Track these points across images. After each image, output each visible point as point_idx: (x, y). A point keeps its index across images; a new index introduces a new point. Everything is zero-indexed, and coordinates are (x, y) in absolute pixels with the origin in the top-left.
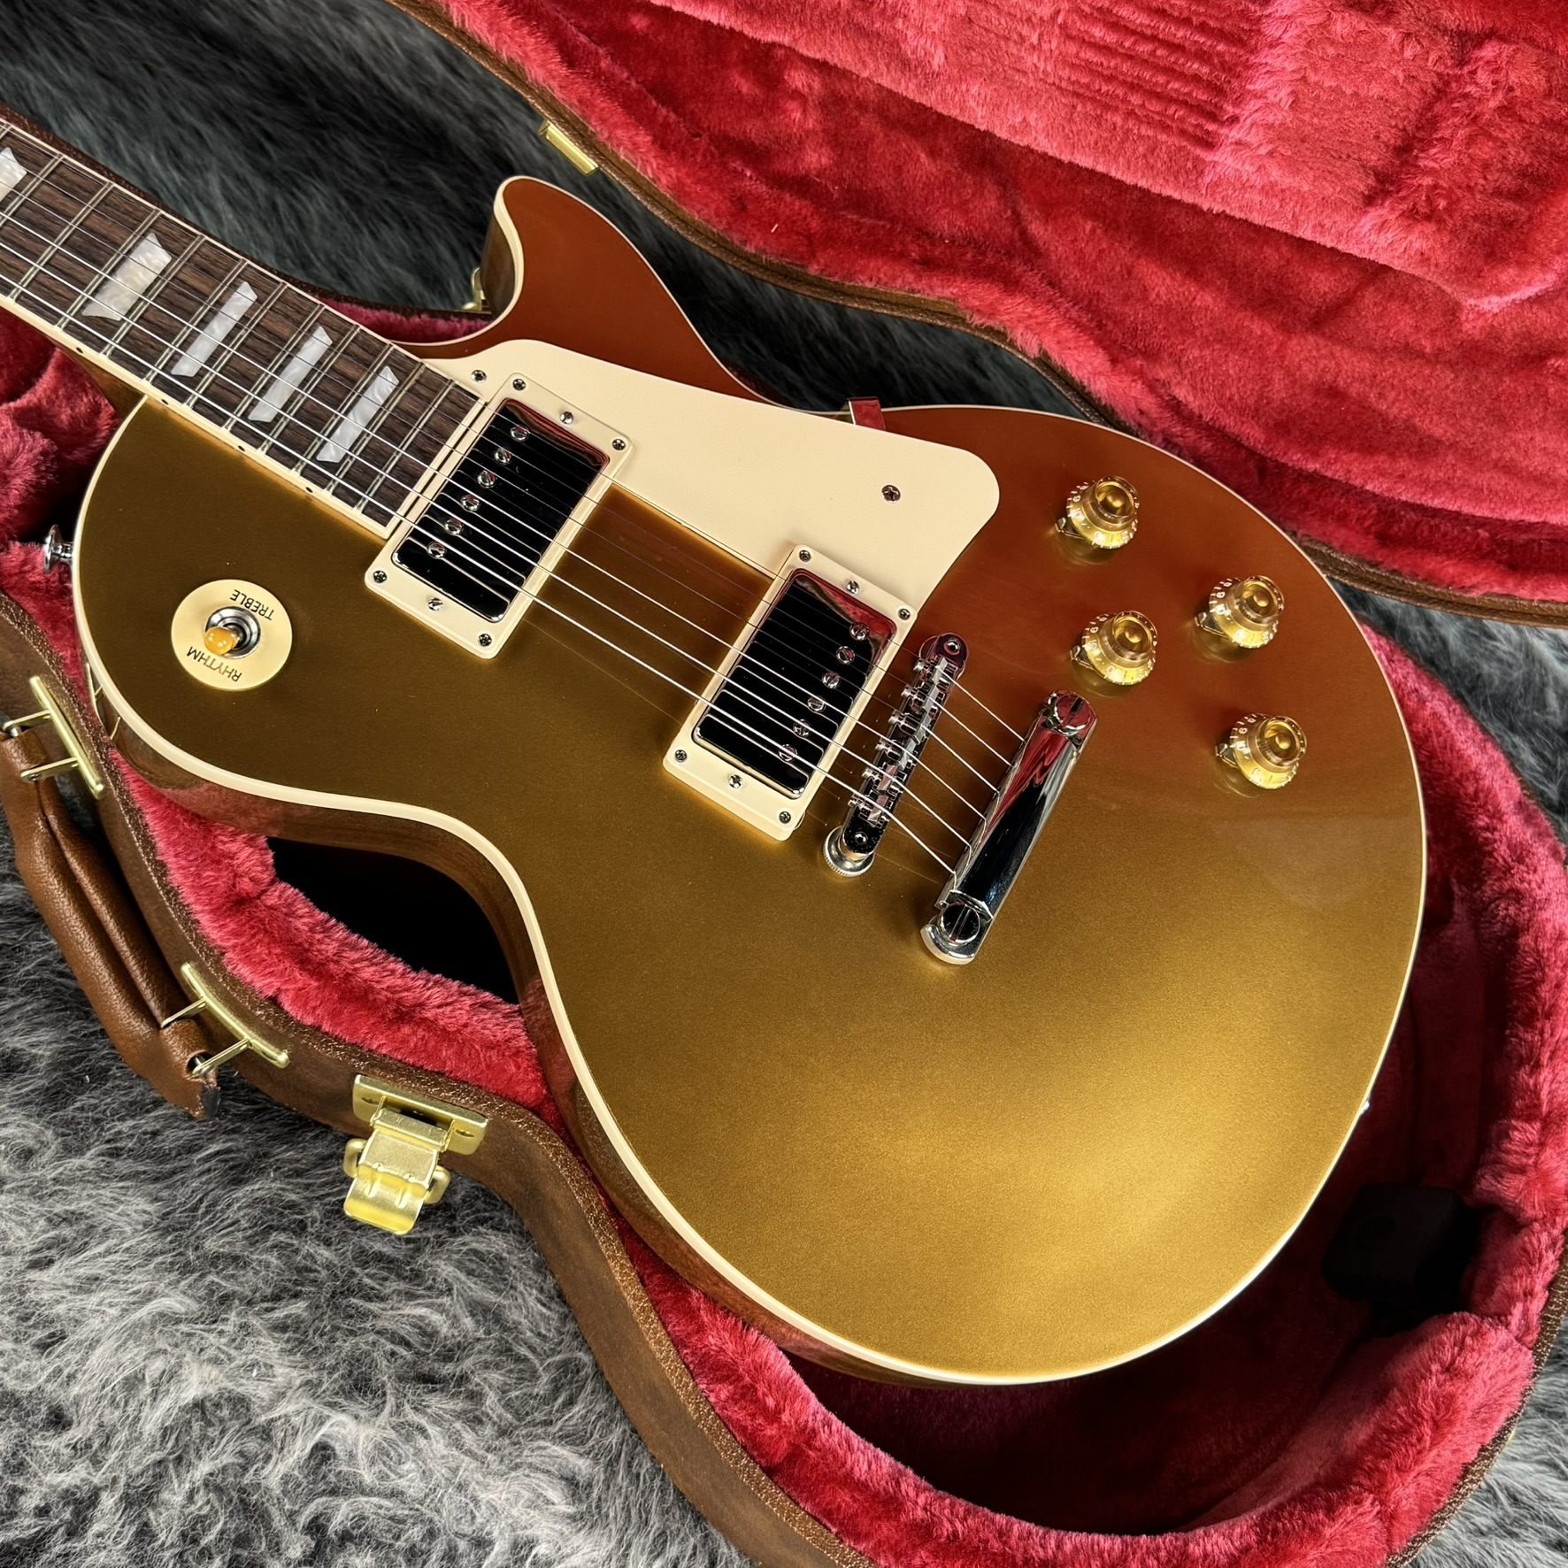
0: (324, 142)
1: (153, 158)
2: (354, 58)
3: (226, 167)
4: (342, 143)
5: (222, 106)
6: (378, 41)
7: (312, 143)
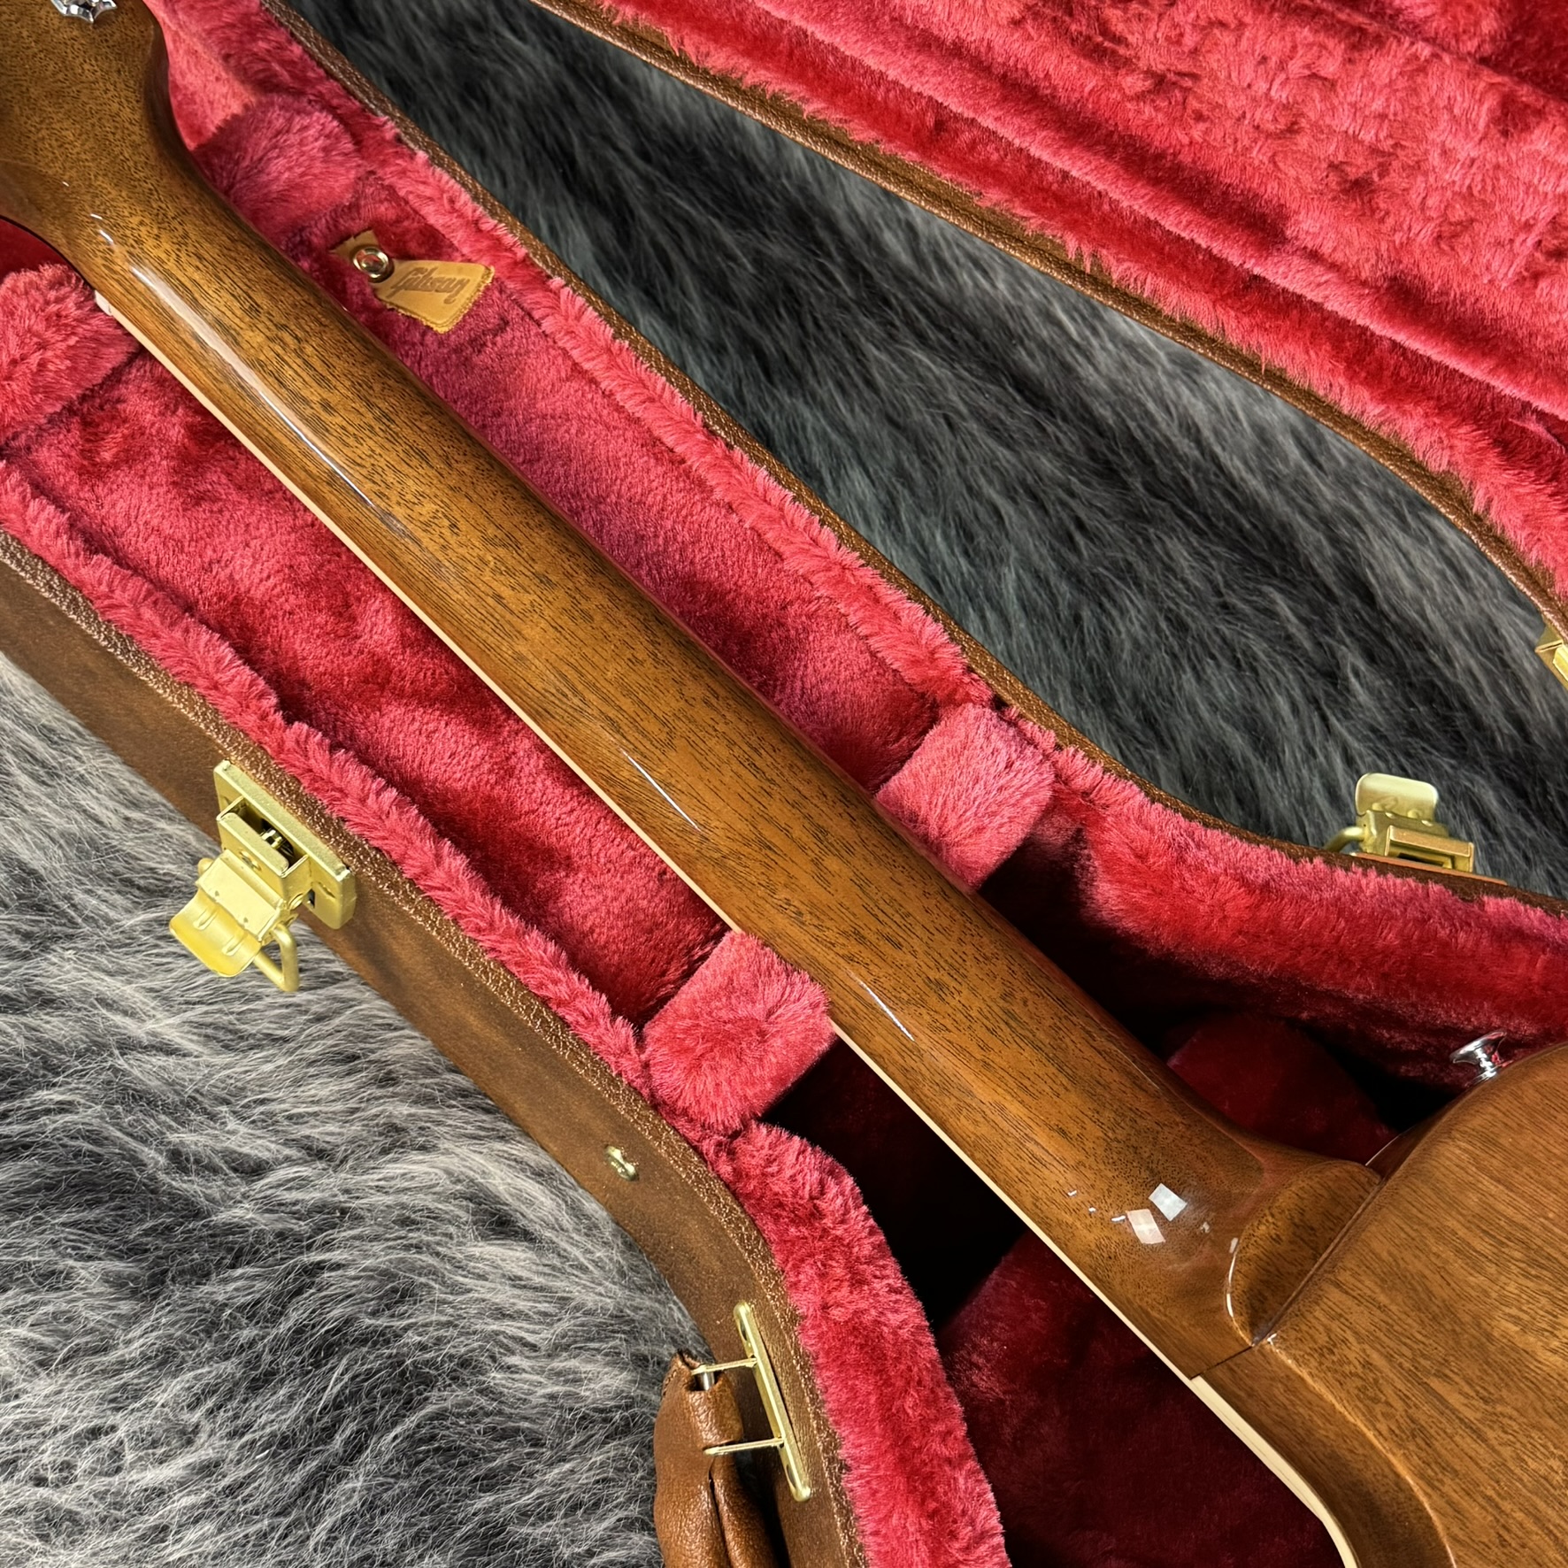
0: (1148, 541)
1: (939, 538)
2: (1191, 430)
3: (1025, 561)
4: (1169, 545)
5: (1030, 479)
6: (1223, 408)
7: (1133, 540)
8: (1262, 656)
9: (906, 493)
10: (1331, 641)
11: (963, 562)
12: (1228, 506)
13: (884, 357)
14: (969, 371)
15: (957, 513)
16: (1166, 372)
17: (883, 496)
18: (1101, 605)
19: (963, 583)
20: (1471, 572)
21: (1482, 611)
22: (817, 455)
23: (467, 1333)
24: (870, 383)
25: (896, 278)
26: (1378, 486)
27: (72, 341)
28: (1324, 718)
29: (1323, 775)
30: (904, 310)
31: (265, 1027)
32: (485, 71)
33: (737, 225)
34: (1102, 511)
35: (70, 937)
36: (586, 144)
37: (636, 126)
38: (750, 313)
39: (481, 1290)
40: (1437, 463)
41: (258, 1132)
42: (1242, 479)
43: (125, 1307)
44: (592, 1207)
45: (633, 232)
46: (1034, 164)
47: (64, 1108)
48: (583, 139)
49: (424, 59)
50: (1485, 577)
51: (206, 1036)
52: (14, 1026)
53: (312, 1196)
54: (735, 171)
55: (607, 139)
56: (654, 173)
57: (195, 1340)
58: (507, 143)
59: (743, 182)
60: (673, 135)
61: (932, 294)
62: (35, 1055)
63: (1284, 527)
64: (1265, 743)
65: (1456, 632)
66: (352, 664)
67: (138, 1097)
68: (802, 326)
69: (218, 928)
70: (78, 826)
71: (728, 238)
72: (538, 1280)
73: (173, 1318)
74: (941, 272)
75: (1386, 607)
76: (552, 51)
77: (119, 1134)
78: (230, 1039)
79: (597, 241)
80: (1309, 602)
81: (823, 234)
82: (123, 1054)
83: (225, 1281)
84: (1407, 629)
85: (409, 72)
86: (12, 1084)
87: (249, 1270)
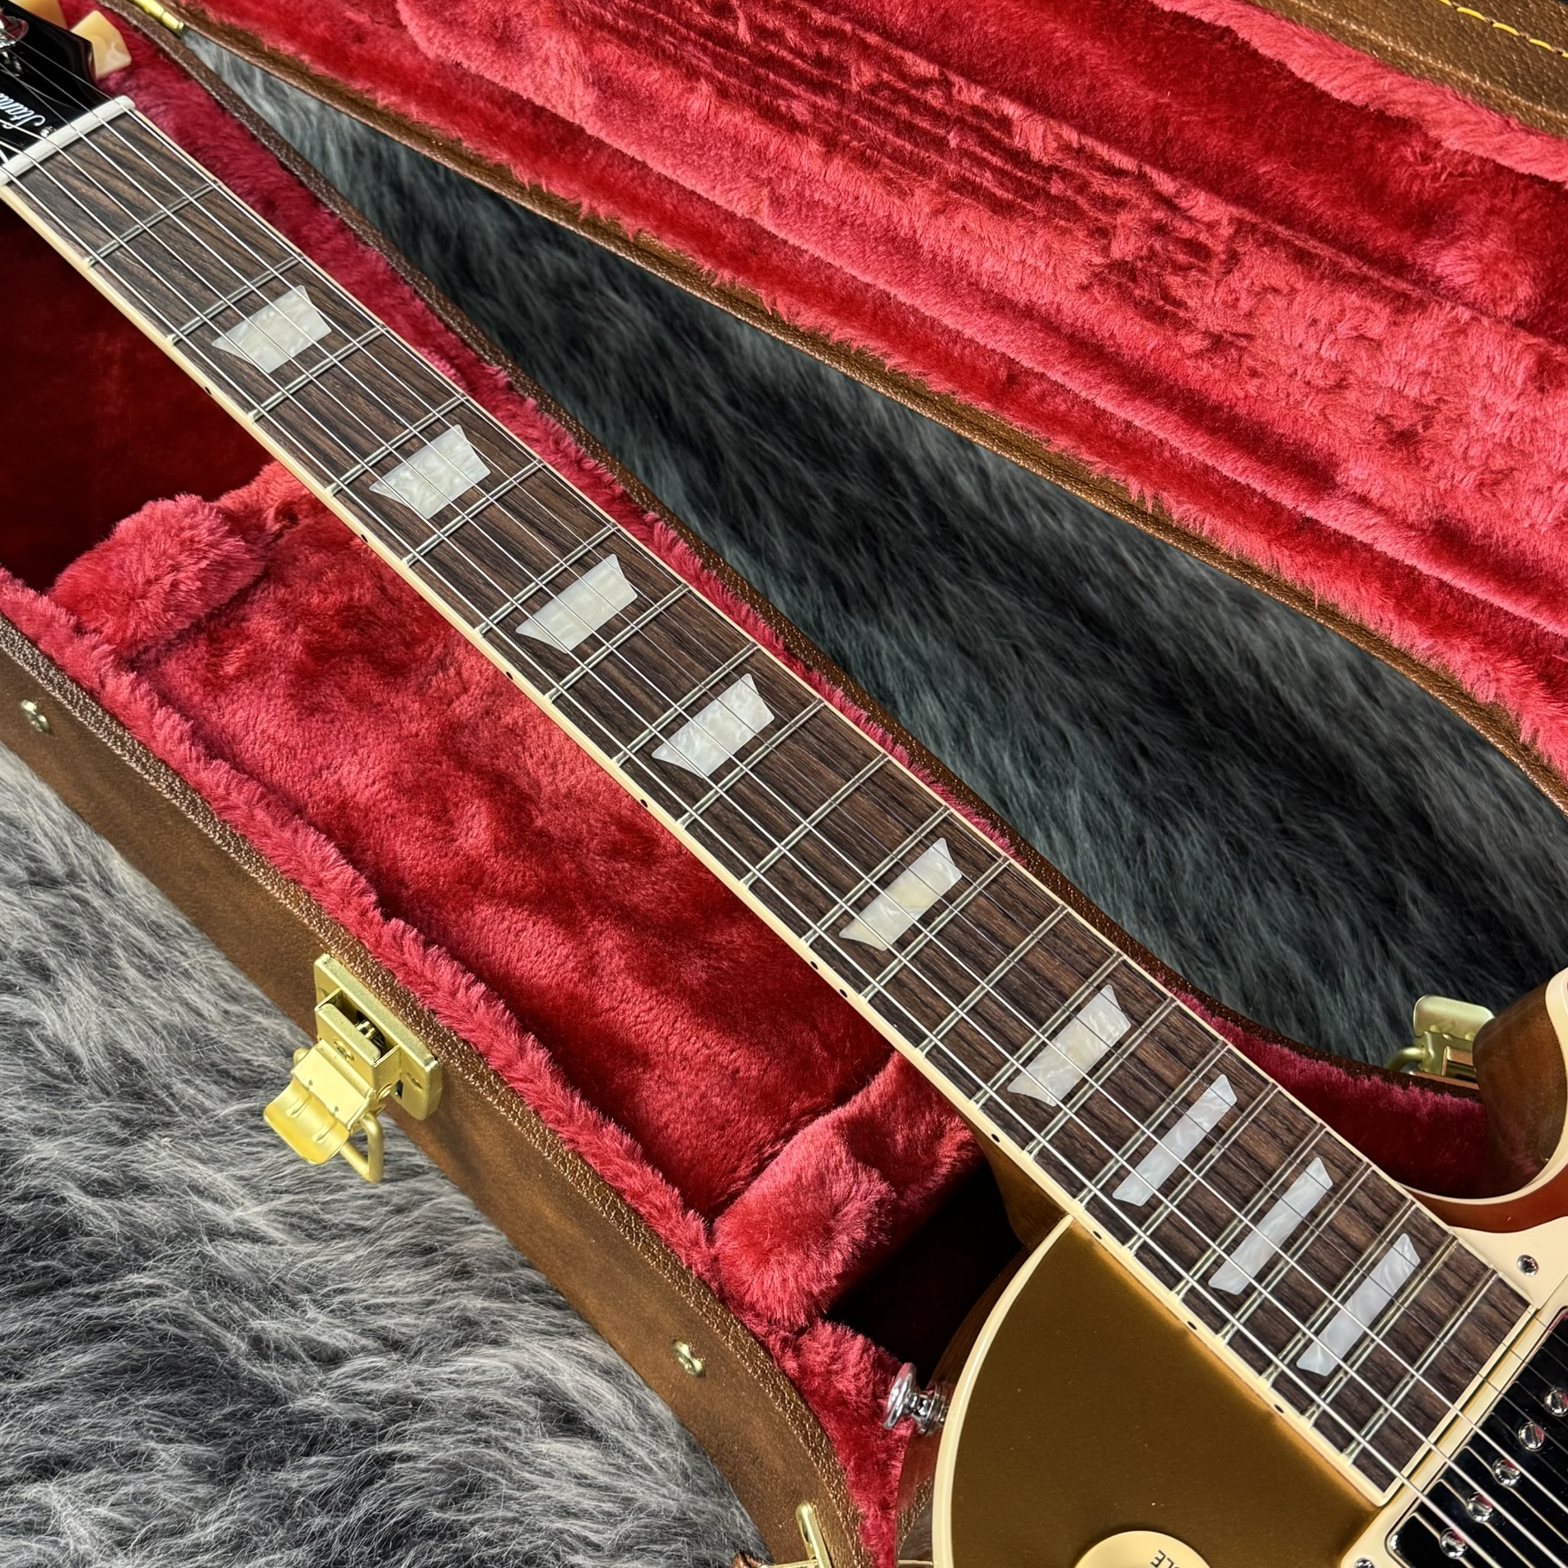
0: (1209, 768)
1: (1007, 760)
2: (1251, 664)
3: (1090, 785)
4: (1230, 772)
5: (1095, 707)
6: (1282, 646)
7: (1195, 767)
8: (1321, 881)
9: (976, 717)
10: (1390, 869)
11: (1030, 783)
12: (1289, 737)
13: (956, 590)
14: (1038, 604)
15: (1025, 738)
16: (1226, 609)
17: (954, 720)
18: (1163, 828)
19: (1030, 803)
20: (1526, 806)
21: (1537, 844)
22: (891, 681)
23: (531, 1530)
24: (942, 614)
25: (968, 517)
26: (1434, 721)
27: (203, 564)
28: (1383, 943)
29: (1383, 999)
30: (976, 548)
31: (348, 1217)
32: (589, 327)
33: (820, 467)
34: (1164, 738)
35: (167, 1125)
36: (681, 393)
37: (726, 377)
38: (830, 548)
39: (547, 1487)
40: (1485, 694)
41: (337, 1322)
42: (1301, 712)
43: (202, 1491)
44: (658, 1407)
45: (722, 473)
46: (1099, 414)
47: (153, 1292)
48: (678, 389)
49: (534, 315)
50: (1540, 811)
51: (292, 1225)
52: (109, 1210)
53: (385, 1387)
54: (819, 419)
55: (700, 388)
56: (743, 419)
57: (268, 1526)
58: (607, 392)
59: (826, 428)
60: (761, 386)
61: (1003, 533)
62: (128, 1239)
63: (1343, 757)
64: (1326, 967)
65: (1512, 864)
66: (447, 865)
67: (222, 1283)
68: (879, 561)
69: (309, 1116)
70: (180, 1018)
71: (810, 478)
72: (603, 1479)
73: (248, 1503)
74: (1012, 513)
75: (1442, 837)
76: (651, 309)
77: (204, 1319)
78: (311, 1228)
79: (688, 480)
80: (1367, 830)
81: (900, 476)
82: (211, 1241)
83: (300, 1468)
84: (1463, 860)
85: (519, 327)
86: (105, 1267)
87: (324, 1459)
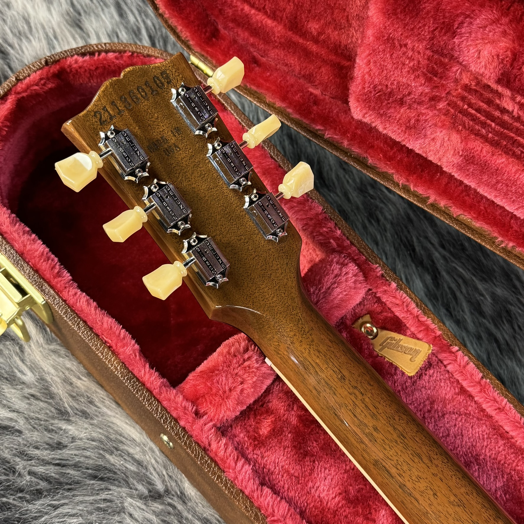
32: (377, 207)
33: (482, 280)
36: (420, 242)
37: (438, 233)
38: (491, 321)
45: (440, 283)
48: (418, 239)
49: (353, 202)
55: (426, 238)
56: (447, 255)
58: (387, 240)
68: (513, 329)
71: (479, 285)
79: (425, 285)
85: (347, 207)
